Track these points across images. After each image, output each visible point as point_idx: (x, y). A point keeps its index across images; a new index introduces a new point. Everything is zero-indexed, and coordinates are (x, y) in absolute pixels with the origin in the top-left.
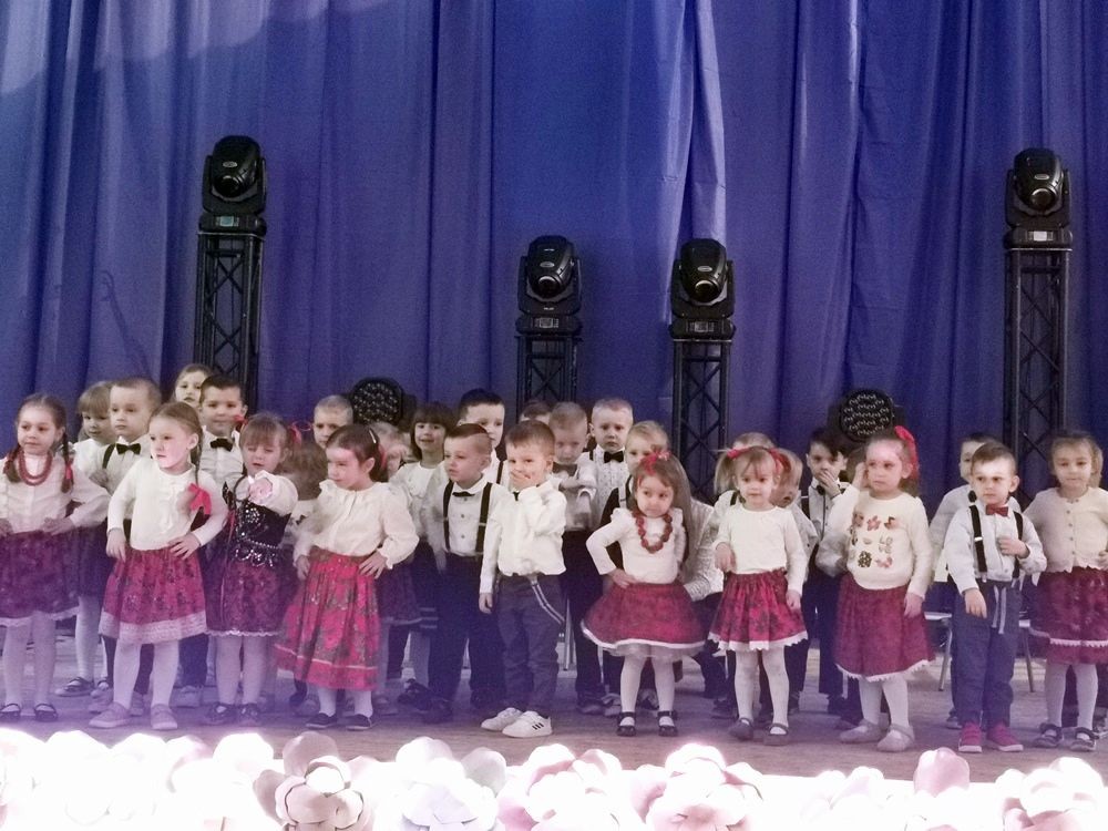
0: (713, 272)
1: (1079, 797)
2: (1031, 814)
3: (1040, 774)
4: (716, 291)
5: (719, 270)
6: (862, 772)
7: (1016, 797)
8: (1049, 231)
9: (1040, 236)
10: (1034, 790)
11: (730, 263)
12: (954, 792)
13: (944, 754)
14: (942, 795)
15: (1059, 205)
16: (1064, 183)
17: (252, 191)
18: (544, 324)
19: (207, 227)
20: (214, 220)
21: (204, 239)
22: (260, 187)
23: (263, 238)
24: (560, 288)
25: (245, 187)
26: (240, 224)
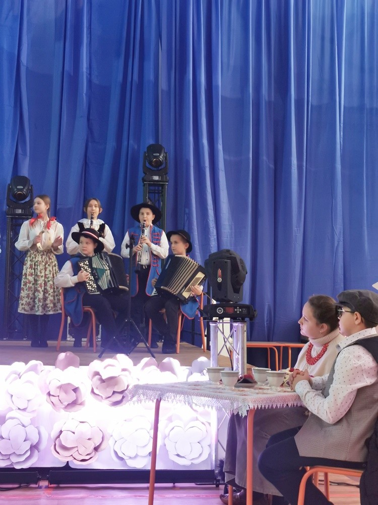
0: (24, 188)
1: (124, 370)
2: (104, 377)
3: (108, 361)
4: (25, 197)
5: (26, 188)
6: (33, 362)
7: (98, 371)
8: (159, 176)
9: (156, 178)
10: (105, 368)
11: (32, 186)
12: (71, 368)
13: (69, 353)
14: (66, 370)
15: (163, 166)
16: (166, 158)
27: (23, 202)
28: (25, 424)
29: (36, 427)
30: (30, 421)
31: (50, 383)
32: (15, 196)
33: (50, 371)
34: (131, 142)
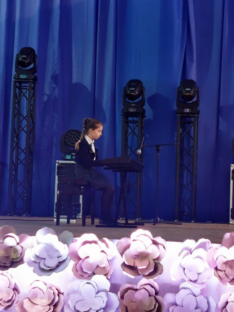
0: (191, 90)
5: (193, 90)
6: (202, 240)
11: (198, 87)
17: (32, 66)
18: (131, 110)
19: (16, 78)
20: (19, 76)
21: (15, 82)
22: (34, 65)
23: (36, 82)
24: (137, 97)
25: (29, 64)
26: (27, 77)
27: (191, 102)
28: (196, 294)
29: (205, 297)
30: (200, 292)
31: (217, 259)
32: (183, 97)
33: (217, 249)
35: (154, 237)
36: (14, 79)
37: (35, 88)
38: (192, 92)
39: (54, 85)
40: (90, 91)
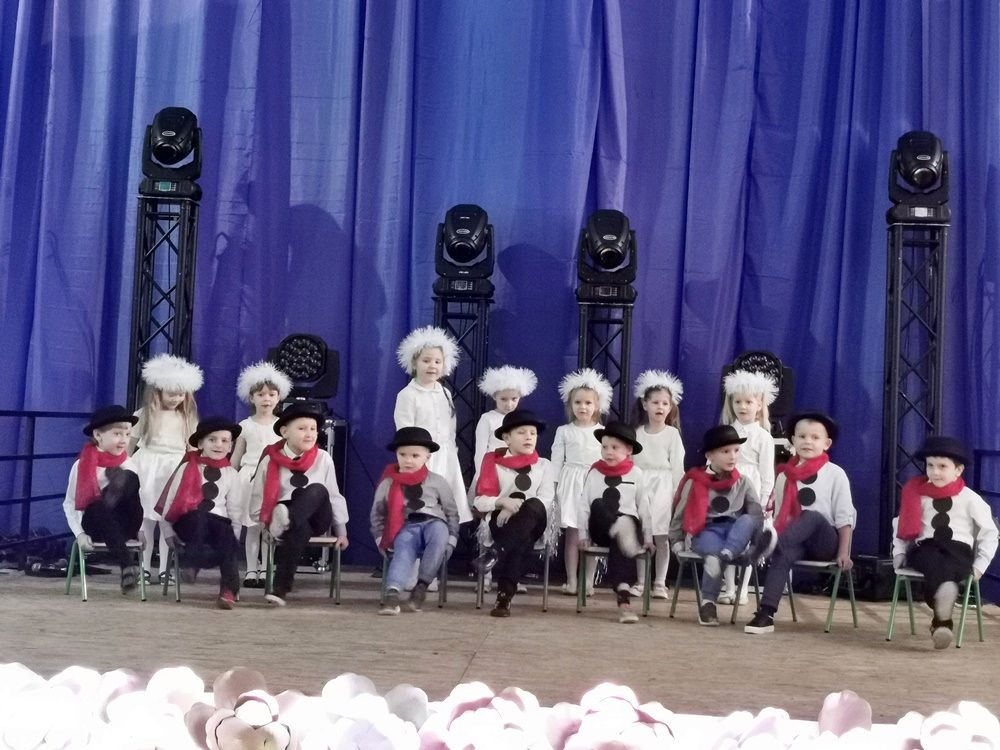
0: (617, 240)
1: (977, 739)
3: (940, 717)
4: (619, 258)
5: (623, 239)
6: (768, 712)
7: (916, 738)
8: (929, 207)
9: (921, 212)
12: (857, 732)
13: (848, 695)
14: (846, 736)
15: (938, 184)
17: (189, 159)
18: (459, 286)
19: (146, 191)
20: (153, 185)
21: (143, 202)
22: (196, 155)
23: (198, 202)
24: (475, 253)
25: (182, 155)
26: (177, 189)
27: (616, 269)
32: (596, 256)
34: (857, 126)
35: (643, 701)
36: (140, 193)
37: (196, 218)
38: (620, 244)
39: (244, 209)
40: (342, 228)
